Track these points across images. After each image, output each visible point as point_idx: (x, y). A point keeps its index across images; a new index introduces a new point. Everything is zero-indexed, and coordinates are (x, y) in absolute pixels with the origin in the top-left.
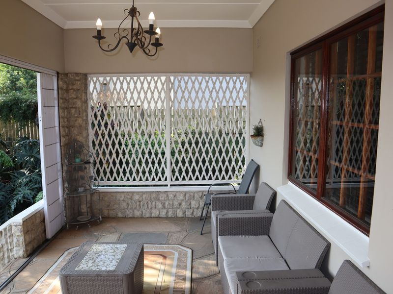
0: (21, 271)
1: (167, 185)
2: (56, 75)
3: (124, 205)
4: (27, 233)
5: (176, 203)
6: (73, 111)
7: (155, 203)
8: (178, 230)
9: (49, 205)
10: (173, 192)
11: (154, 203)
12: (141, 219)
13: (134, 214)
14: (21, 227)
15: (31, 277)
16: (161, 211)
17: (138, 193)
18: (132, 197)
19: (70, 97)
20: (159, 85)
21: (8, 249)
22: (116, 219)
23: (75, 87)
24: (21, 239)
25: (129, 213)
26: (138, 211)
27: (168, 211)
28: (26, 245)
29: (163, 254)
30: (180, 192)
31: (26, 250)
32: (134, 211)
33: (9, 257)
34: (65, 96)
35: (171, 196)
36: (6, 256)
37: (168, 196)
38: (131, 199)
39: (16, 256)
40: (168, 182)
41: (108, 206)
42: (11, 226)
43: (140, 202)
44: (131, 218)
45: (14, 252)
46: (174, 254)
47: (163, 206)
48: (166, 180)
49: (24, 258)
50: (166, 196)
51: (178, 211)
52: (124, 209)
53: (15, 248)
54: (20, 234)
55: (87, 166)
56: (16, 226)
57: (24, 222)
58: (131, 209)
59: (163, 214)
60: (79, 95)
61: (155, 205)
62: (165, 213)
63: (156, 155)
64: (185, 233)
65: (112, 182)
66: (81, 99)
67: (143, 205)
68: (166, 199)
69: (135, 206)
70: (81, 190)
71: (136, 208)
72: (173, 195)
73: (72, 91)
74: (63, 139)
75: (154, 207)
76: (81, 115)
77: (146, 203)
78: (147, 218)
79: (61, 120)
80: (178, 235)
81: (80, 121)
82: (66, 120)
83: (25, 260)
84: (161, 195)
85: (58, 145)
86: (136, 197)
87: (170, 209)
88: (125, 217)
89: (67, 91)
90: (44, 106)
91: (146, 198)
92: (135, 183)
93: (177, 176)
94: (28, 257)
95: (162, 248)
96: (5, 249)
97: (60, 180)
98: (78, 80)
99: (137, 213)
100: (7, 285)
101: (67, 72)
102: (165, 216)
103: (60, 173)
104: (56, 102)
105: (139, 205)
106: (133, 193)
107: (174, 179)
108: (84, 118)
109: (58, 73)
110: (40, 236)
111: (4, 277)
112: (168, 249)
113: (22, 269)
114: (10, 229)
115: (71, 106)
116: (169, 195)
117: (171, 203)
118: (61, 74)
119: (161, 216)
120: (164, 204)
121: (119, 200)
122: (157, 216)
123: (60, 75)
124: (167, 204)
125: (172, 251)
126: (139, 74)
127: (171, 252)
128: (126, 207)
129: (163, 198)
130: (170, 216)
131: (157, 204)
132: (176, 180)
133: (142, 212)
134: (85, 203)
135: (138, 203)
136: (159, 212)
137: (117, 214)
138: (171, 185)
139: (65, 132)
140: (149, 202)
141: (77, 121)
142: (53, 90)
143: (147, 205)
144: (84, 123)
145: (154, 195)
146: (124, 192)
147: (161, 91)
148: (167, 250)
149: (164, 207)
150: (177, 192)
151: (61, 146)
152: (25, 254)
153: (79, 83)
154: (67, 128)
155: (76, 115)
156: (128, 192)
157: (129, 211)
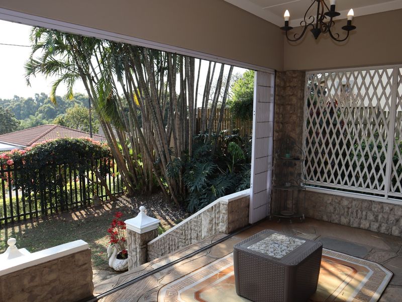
0: (220, 243)
1: (383, 196)
2: (274, 73)
3: (331, 208)
4: (231, 212)
5: (392, 218)
6: (289, 107)
7: (367, 213)
8: (386, 249)
9: (254, 193)
10: (390, 204)
11: (364, 213)
12: (348, 227)
13: (340, 220)
14: (226, 206)
15: (225, 249)
16: (372, 223)
17: (347, 198)
18: (340, 201)
19: (287, 94)
20: (385, 80)
21: (215, 223)
22: (321, 222)
23: (292, 84)
24: (226, 216)
25: (335, 219)
26: (345, 218)
27: (380, 226)
28: (229, 223)
29: (355, 268)
30: (399, 205)
31: (228, 228)
32: (340, 217)
33: (215, 229)
34: (282, 93)
35: (387, 209)
36: (214, 228)
37: (382, 208)
38: (339, 204)
39: (220, 231)
40: (386, 192)
41: (314, 207)
42: (219, 203)
43: (349, 208)
44: (336, 224)
45: (220, 227)
46: (368, 271)
47: (375, 218)
48: (383, 189)
49: (226, 234)
50: (380, 207)
51: (394, 228)
52: (330, 213)
53: (221, 224)
54: (225, 212)
55: (297, 162)
56: (223, 204)
57: (229, 202)
58: (337, 214)
59: (375, 227)
60: (295, 92)
61: (366, 216)
62: (377, 227)
63: (374, 159)
64: (394, 254)
65: (321, 183)
66: (296, 96)
67: (352, 213)
68: (379, 211)
69: (343, 212)
70: (288, 185)
71: (343, 215)
72: (389, 207)
73: (289, 88)
74: (276, 134)
75: (364, 217)
76: (296, 112)
77: (355, 211)
78: (355, 228)
79: (276, 116)
80: (383, 254)
81: (294, 117)
82: (281, 116)
83: (226, 235)
84: (374, 205)
85: (271, 139)
86: (345, 203)
87: (383, 224)
88: (331, 222)
89: (284, 88)
90: (258, 101)
91: (355, 205)
92: (346, 187)
93: (398, 186)
94: (229, 233)
95: (357, 261)
96: (214, 222)
97: (269, 173)
98: (295, 78)
99: (344, 220)
100: (206, 249)
101: (285, 70)
102: (376, 231)
103: (270, 166)
104: (272, 98)
105: (348, 212)
106: (342, 197)
107: (393, 189)
108: (299, 115)
109: (276, 71)
110: (244, 220)
111: (207, 243)
112: (364, 264)
113: (221, 241)
114: (219, 207)
115: (287, 103)
116: (385, 208)
117: (386, 216)
118: (279, 72)
119: (371, 229)
120: (377, 216)
121: (326, 203)
122: (366, 228)
123: (277, 73)
124: (380, 216)
125: (367, 267)
126: (361, 68)
127: (366, 269)
128: (332, 211)
129: (376, 210)
130: (382, 232)
131: (368, 214)
132: (396, 191)
133: (350, 220)
134: (291, 198)
135: (346, 210)
136: (370, 225)
137: (322, 217)
138: (389, 197)
139: (279, 128)
140: (359, 211)
141: (291, 118)
142: (270, 87)
143: (357, 215)
144: (298, 119)
145: (365, 205)
146: (332, 195)
147: (386, 85)
148: (361, 265)
149: (376, 220)
150: (395, 205)
151: (274, 141)
152: (227, 231)
153: (295, 80)
154: (282, 124)
155: (291, 112)
156: (337, 196)
157: (335, 216)
